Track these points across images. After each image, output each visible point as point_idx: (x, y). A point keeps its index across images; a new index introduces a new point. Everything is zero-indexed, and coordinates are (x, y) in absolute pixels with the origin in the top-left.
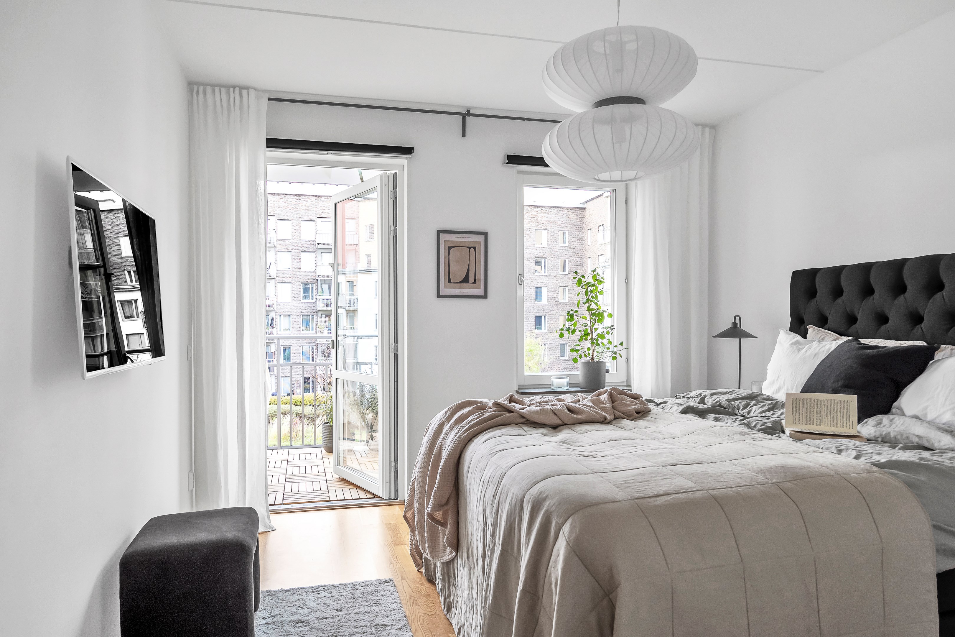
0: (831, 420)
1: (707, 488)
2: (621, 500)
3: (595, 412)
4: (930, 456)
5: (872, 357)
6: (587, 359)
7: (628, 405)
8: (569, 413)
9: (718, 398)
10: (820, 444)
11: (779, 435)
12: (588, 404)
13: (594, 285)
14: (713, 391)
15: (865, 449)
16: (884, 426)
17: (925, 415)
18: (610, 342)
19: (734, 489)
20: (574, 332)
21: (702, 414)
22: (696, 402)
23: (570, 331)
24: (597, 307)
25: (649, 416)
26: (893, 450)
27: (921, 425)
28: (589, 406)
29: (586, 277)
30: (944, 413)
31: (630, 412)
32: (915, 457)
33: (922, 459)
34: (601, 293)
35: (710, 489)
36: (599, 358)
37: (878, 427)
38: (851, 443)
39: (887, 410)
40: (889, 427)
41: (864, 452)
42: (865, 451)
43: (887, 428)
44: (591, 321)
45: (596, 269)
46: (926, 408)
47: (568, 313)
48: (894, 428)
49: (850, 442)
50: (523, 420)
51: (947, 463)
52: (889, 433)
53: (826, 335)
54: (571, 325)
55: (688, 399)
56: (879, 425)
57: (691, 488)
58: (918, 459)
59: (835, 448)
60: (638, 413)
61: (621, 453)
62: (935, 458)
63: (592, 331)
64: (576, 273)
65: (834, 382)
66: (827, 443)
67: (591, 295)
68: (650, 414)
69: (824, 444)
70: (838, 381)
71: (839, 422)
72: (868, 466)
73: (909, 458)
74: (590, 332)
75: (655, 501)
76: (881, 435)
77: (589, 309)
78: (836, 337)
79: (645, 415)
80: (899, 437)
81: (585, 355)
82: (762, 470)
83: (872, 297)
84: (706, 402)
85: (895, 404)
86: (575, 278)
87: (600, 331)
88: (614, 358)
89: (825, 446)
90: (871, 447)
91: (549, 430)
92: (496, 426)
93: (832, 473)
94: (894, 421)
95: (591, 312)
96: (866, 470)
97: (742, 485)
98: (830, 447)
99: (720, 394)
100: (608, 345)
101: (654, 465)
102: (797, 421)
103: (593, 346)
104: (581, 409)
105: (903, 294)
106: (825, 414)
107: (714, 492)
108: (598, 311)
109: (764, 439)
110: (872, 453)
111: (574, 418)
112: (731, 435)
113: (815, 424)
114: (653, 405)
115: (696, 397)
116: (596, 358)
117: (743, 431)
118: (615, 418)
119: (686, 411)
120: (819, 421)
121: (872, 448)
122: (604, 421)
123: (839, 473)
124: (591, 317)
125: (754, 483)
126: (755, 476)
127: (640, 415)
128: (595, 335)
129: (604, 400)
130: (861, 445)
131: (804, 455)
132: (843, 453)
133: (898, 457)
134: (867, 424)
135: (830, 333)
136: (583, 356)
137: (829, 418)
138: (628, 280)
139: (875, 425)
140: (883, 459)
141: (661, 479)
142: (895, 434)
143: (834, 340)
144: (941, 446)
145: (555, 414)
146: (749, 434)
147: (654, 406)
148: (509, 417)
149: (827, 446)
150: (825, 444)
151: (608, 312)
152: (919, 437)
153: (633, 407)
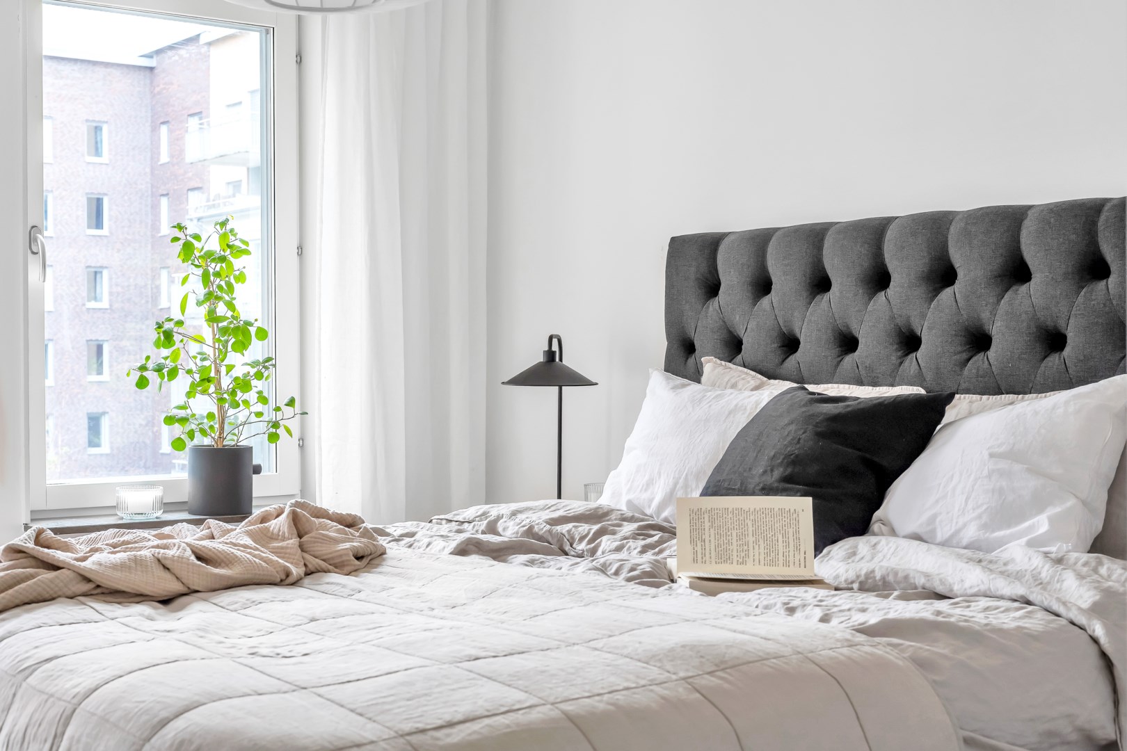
0: (766, 551)
1: (552, 699)
2: (374, 739)
3: (262, 559)
4: (949, 609)
5: (835, 418)
6: (207, 441)
7: (336, 541)
8: (200, 565)
9: (527, 518)
10: (752, 600)
11: (670, 588)
12: (242, 542)
13: (223, 259)
14: (514, 506)
15: (836, 604)
16: (862, 558)
17: (933, 531)
18: (263, 399)
19: (606, 697)
20: (173, 373)
21: (499, 553)
22: (477, 531)
23: (165, 371)
24: (232, 313)
25: (384, 563)
26: (886, 601)
27: (928, 550)
28: (245, 546)
29: (204, 238)
30: (965, 525)
31: (341, 556)
32: (927, 611)
33: (939, 613)
34: (241, 278)
35: (559, 700)
36: (235, 438)
37: (850, 561)
38: (809, 593)
39: (862, 528)
40: (871, 561)
41: (835, 609)
42: (836, 606)
43: (868, 562)
44: (217, 347)
45: (227, 220)
46: (933, 519)
47: (159, 326)
48: (880, 562)
49: (806, 591)
50: (86, 587)
51: (980, 618)
52: (873, 571)
53: (739, 376)
54: (166, 358)
55: (458, 525)
56: (853, 558)
57: (519, 702)
58: (933, 614)
59: (781, 606)
60: (359, 558)
61: (347, 643)
62: (958, 611)
63: (218, 372)
64: (180, 227)
65: (765, 472)
66: (764, 597)
67: (217, 283)
68: (384, 560)
69: (759, 599)
70: (772, 470)
71: (781, 554)
72: (848, 635)
73: (917, 613)
74: (212, 374)
75: (448, 735)
76: (858, 577)
77: (212, 318)
78: (758, 382)
79: (375, 562)
80: (891, 578)
81: (203, 432)
82: (654, 656)
83: (826, 296)
84: (500, 530)
85: (877, 514)
86: (176, 239)
87: (239, 372)
88: (273, 437)
89: (761, 602)
90: (846, 599)
91: (155, 608)
92: (17, 606)
93: (787, 651)
94: (879, 547)
95: (215, 325)
96: (847, 640)
97: (621, 688)
98: (771, 605)
99: (531, 512)
100: (259, 407)
101: (427, 662)
102: (699, 556)
103: (221, 408)
104: (228, 554)
105: (883, 290)
106: (754, 538)
107: (567, 707)
108: (235, 322)
109: (643, 595)
110: (849, 610)
111: (216, 575)
112: (576, 593)
113: (735, 562)
114: (387, 541)
115: (477, 519)
116: (228, 438)
117: (598, 582)
118: (307, 574)
119: (462, 551)
120: (743, 554)
121: (849, 601)
122: (285, 580)
123: (799, 650)
124: (217, 337)
125: (643, 682)
126: (644, 668)
127: (365, 561)
128: (226, 382)
129: (279, 530)
130: (827, 596)
131: (728, 622)
132: (798, 614)
133: (898, 612)
134: (830, 556)
135: (747, 374)
136: (197, 434)
137: (762, 547)
138: (303, 249)
139: (845, 558)
140: (873, 619)
141: (453, 690)
142: (884, 572)
143: (756, 388)
144: (965, 589)
145: (166, 568)
146: (612, 587)
147: (390, 542)
148: (51, 581)
149: (765, 603)
150: (762, 599)
151: (256, 324)
152: (927, 575)
153: (347, 545)
